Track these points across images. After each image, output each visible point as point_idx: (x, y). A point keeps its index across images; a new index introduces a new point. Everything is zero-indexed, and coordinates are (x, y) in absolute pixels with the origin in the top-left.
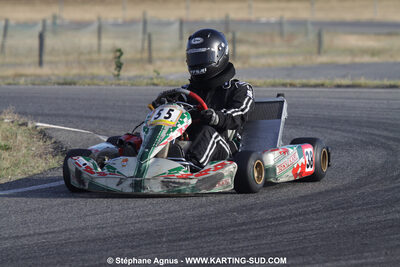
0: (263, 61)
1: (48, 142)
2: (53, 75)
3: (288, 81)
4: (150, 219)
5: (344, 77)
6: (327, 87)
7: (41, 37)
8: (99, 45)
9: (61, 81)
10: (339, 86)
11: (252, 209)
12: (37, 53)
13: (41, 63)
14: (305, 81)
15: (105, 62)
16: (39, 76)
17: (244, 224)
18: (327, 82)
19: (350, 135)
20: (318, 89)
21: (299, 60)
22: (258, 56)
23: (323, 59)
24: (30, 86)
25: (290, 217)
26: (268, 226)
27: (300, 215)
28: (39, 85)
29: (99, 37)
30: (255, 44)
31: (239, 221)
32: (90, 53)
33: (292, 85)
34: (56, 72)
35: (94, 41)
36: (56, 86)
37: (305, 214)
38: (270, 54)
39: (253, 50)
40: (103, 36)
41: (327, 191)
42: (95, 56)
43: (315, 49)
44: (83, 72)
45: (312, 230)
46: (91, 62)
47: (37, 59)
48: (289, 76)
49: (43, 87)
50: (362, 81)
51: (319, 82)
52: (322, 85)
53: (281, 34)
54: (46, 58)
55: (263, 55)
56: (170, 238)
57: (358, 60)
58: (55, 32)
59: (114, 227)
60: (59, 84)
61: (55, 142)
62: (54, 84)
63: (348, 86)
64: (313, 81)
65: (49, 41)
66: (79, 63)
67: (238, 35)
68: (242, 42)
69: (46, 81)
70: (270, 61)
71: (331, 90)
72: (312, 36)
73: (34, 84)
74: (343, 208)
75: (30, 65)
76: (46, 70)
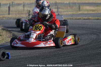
0: (65, 13)
1: (11, 34)
2: (12, 17)
3: (72, 18)
4: (37, 53)
5: (85, 17)
6: (81, 19)
7: (9, 8)
8: (24, 9)
9: (14, 18)
10: (84, 19)
11: (63, 50)
12: (8, 11)
13: (9, 14)
14: (76, 18)
15: (25, 14)
16: (9, 17)
17: (61, 54)
18: (81, 18)
19: (87, 31)
20: (79, 20)
21: (74, 13)
22: (64, 12)
23: (80, 12)
24: (6, 20)
25: (73, 52)
26: (67, 54)
27: (75, 51)
28: (9, 19)
29: (24, 7)
30: (63, 9)
31: (59, 53)
32: (21, 11)
33: (72, 19)
34: (13, 16)
35: (23, 8)
36: (13, 20)
37: (76, 51)
38: (67, 11)
39: (62, 10)
40: (25, 7)
41: (81, 45)
42: (23, 12)
43: (78, 10)
44: (20, 16)
45: (78, 55)
46: (22, 14)
47: (8, 13)
48: (72, 17)
49: (9, 20)
50: (90, 18)
51: (79, 18)
52: (80, 19)
53: (70, 6)
54: (10, 13)
55: (65, 12)
56: (42, 57)
57: (89, 12)
58: (12, 6)
59: (28, 55)
60: (14, 19)
61: (13, 34)
62: (12, 19)
63: (87, 19)
64: (78, 18)
65: (11, 9)
66: (19, 14)
67: (59, 7)
68: (60, 8)
69: (10, 18)
70: (67, 13)
71: (82, 20)
72: (77, 7)
73: (7, 19)
74: (86, 50)
75: (6, 14)
76: (10, 16)
